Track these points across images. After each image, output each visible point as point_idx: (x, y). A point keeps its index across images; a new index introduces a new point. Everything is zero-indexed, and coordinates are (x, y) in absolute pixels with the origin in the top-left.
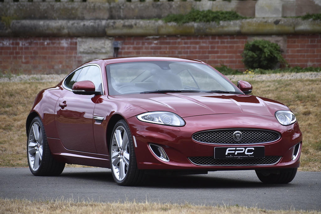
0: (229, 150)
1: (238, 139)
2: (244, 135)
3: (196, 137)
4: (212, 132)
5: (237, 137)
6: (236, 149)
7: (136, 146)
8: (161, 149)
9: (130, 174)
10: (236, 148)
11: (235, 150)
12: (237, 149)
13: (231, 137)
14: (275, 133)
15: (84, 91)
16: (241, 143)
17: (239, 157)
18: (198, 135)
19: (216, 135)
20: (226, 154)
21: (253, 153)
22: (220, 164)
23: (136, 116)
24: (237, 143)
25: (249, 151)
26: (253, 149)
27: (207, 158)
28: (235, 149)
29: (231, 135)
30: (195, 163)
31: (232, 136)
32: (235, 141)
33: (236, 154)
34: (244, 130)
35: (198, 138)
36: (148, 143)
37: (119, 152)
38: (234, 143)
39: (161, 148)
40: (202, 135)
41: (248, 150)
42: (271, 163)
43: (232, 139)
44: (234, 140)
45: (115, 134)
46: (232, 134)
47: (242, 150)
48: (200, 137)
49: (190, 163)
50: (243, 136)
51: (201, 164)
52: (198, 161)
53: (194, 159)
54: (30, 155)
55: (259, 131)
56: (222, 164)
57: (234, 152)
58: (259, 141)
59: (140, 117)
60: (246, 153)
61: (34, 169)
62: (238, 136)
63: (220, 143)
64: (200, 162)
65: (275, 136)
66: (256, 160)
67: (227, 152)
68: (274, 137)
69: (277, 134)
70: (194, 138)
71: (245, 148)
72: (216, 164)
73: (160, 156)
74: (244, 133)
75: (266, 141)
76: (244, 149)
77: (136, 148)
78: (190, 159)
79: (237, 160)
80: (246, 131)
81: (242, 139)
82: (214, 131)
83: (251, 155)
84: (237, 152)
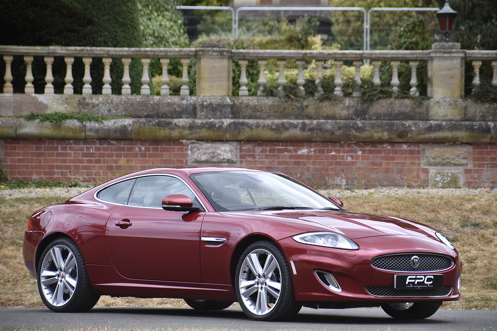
0: (410, 279)
1: (416, 265)
2: (421, 261)
3: (374, 262)
7: (295, 272)
8: (331, 277)
9: (282, 306)
10: (416, 276)
11: (416, 279)
12: (417, 277)
13: (408, 263)
14: (449, 259)
15: (179, 206)
16: (417, 270)
17: (418, 286)
18: (376, 261)
20: (407, 283)
22: (397, 295)
23: (291, 237)
24: (414, 270)
25: (429, 280)
26: (433, 277)
27: (385, 287)
28: (415, 277)
29: (408, 261)
30: (374, 294)
31: (410, 262)
32: (413, 268)
33: (416, 283)
35: (376, 263)
36: (314, 269)
37: (256, 280)
38: (411, 270)
39: (331, 275)
40: (380, 261)
41: (428, 278)
43: (410, 265)
44: (411, 267)
45: (248, 258)
46: (410, 259)
47: (422, 279)
48: (378, 262)
49: (367, 294)
51: (378, 295)
53: (371, 289)
54: (43, 287)
56: (399, 296)
57: (414, 281)
58: (435, 268)
59: (297, 238)
60: (426, 283)
61: (55, 304)
62: (416, 262)
63: (397, 270)
64: (377, 293)
66: (432, 290)
67: (408, 281)
70: (372, 264)
71: (425, 276)
72: (394, 295)
73: (328, 285)
74: (421, 258)
76: (423, 277)
77: (295, 275)
78: (367, 288)
79: (417, 290)
80: (422, 256)
81: (420, 265)
82: (392, 256)
83: (429, 285)
84: (417, 281)
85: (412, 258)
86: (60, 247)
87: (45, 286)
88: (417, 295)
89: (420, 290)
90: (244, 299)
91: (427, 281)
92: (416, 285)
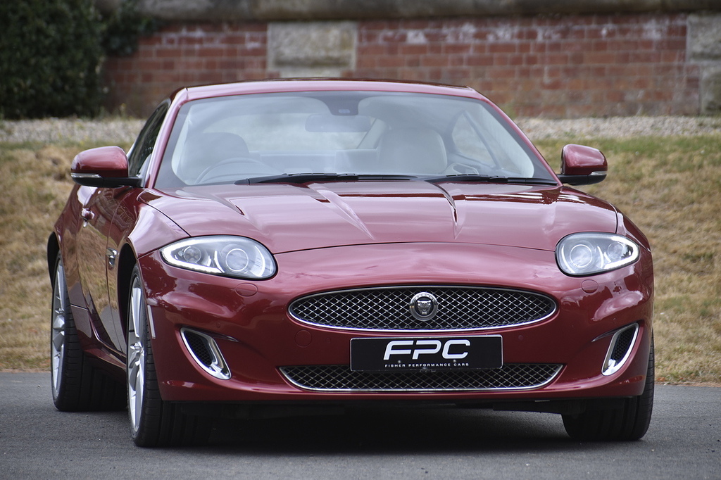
0: (394, 348)
1: (424, 315)
2: (445, 304)
3: (302, 308)
4: (349, 295)
5: (422, 309)
6: (415, 343)
7: (154, 334)
8: (212, 345)
10: (415, 340)
11: (413, 347)
12: (419, 343)
13: (403, 311)
14: (542, 299)
15: (97, 176)
16: (434, 326)
17: (425, 365)
18: (307, 305)
19: (361, 304)
20: (386, 357)
21: (465, 354)
22: (371, 386)
23: (159, 248)
24: (423, 326)
25: (453, 349)
26: (467, 343)
27: (334, 368)
28: (411, 343)
29: (403, 304)
30: (301, 382)
31: (408, 307)
32: (418, 322)
33: (415, 357)
34: (444, 290)
35: (307, 312)
36: (179, 327)
38: (413, 326)
39: (212, 340)
40: (318, 305)
41: (451, 346)
42: (527, 384)
43: (408, 314)
44: (413, 318)
46: (409, 301)
47: (434, 347)
48: (313, 308)
49: (286, 384)
50: (440, 307)
51: (318, 386)
52: (307, 378)
53: (296, 371)
55: (491, 292)
56: (377, 388)
57: (408, 352)
58: (491, 320)
59: (167, 253)
60: (445, 355)
61: (56, 392)
62: (424, 307)
63: (371, 325)
64: (313, 382)
65: (542, 306)
66: (481, 374)
67: (389, 352)
68: (537, 309)
69: (547, 302)
70: (296, 313)
71: (443, 341)
72: (361, 386)
73: (209, 365)
74: (445, 297)
75: (512, 321)
76: (439, 343)
77: (154, 339)
78: (286, 371)
79: (419, 374)
80: (449, 291)
81: (435, 318)
82: (355, 293)
83: (459, 361)
84: (418, 352)
85: (416, 297)
88: (429, 387)
89: (429, 374)
91: (449, 353)
92: (415, 362)
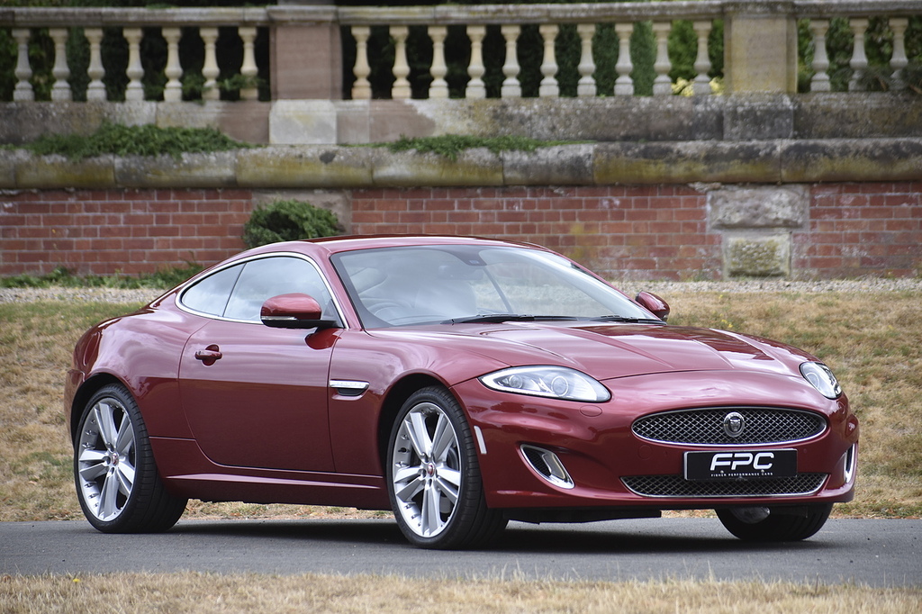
0: (719, 460)
1: (735, 432)
2: (749, 422)
3: (640, 427)
4: (678, 415)
5: (733, 427)
6: (733, 455)
7: (483, 450)
8: (552, 459)
9: (462, 519)
10: (734, 453)
11: (732, 460)
12: (736, 455)
13: (718, 428)
14: (815, 417)
15: (293, 319)
16: (740, 441)
17: (740, 475)
18: (645, 424)
19: (687, 423)
20: (712, 468)
21: (771, 465)
22: (694, 493)
23: (477, 377)
24: (732, 441)
25: (763, 461)
26: (772, 456)
27: (666, 478)
28: (731, 455)
29: (718, 422)
30: (639, 490)
31: (722, 425)
32: (729, 437)
33: (734, 468)
34: (748, 410)
35: (645, 429)
36: (519, 443)
37: (421, 467)
38: (724, 442)
39: (553, 454)
40: (653, 423)
41: (760, 458)
42: (805, 491)
43: (722, 431)
44: (725, 435)
45: (407, 422)
46: (722, 419)
47: (747, 459)
48: (649, 426)
49: (627, 491)
50: (746, 425)
51: (652, 493)
52: (644, 487)
53: (635, 481)
55: (781, 412)
56: (699, 494)
57: (728, 463)
58: (781, 436)
59: (489, 380)
60: (756, 466)
61: (101, 518)
62: (735, 425)
63: (694, 441)
64: (648, 490)
65: (815, 424)
66: (775, 482)
67: (714, 463)
68: (812, 427)
69: (820, 420)
70: (635, 430)
71: (754, 454)
72: (686, 493)
73: (548, 474)
74: (749, 416)
75: (795, 437)
76: (751, 456)
77: (483, 455)
78: (626, 481)
79: (738, 482)
80: (752, 411)
81: (745, 431)
82: (681, 413)
83: (766, 471)
84: (735, 464)
85: (729, 416)
86: (109, 403)
87: (87, 481)
88: (738, 494)
89: (743, 482)
90: (402, 505)
91: (759, 464)
92: (733, 472)
